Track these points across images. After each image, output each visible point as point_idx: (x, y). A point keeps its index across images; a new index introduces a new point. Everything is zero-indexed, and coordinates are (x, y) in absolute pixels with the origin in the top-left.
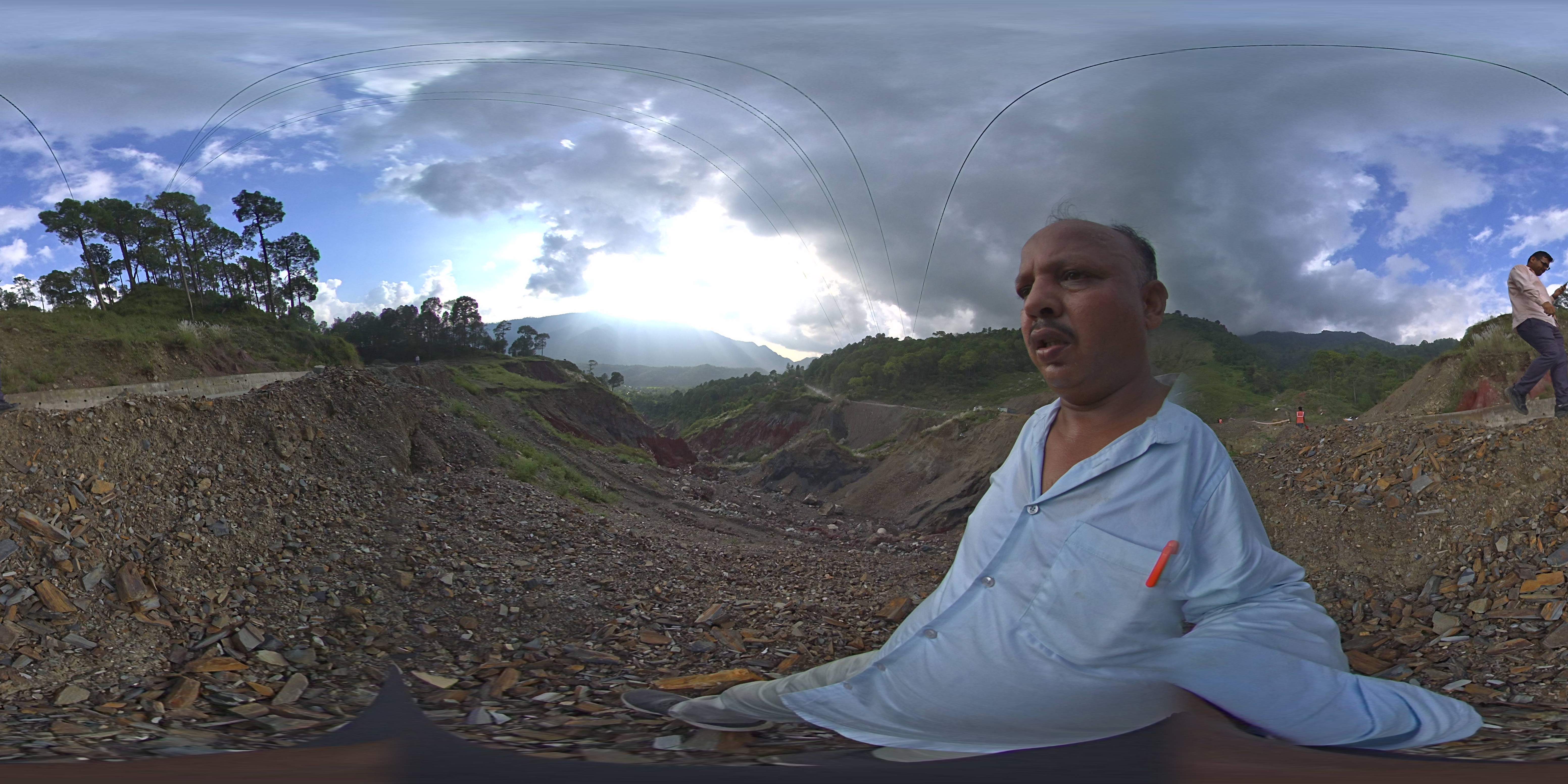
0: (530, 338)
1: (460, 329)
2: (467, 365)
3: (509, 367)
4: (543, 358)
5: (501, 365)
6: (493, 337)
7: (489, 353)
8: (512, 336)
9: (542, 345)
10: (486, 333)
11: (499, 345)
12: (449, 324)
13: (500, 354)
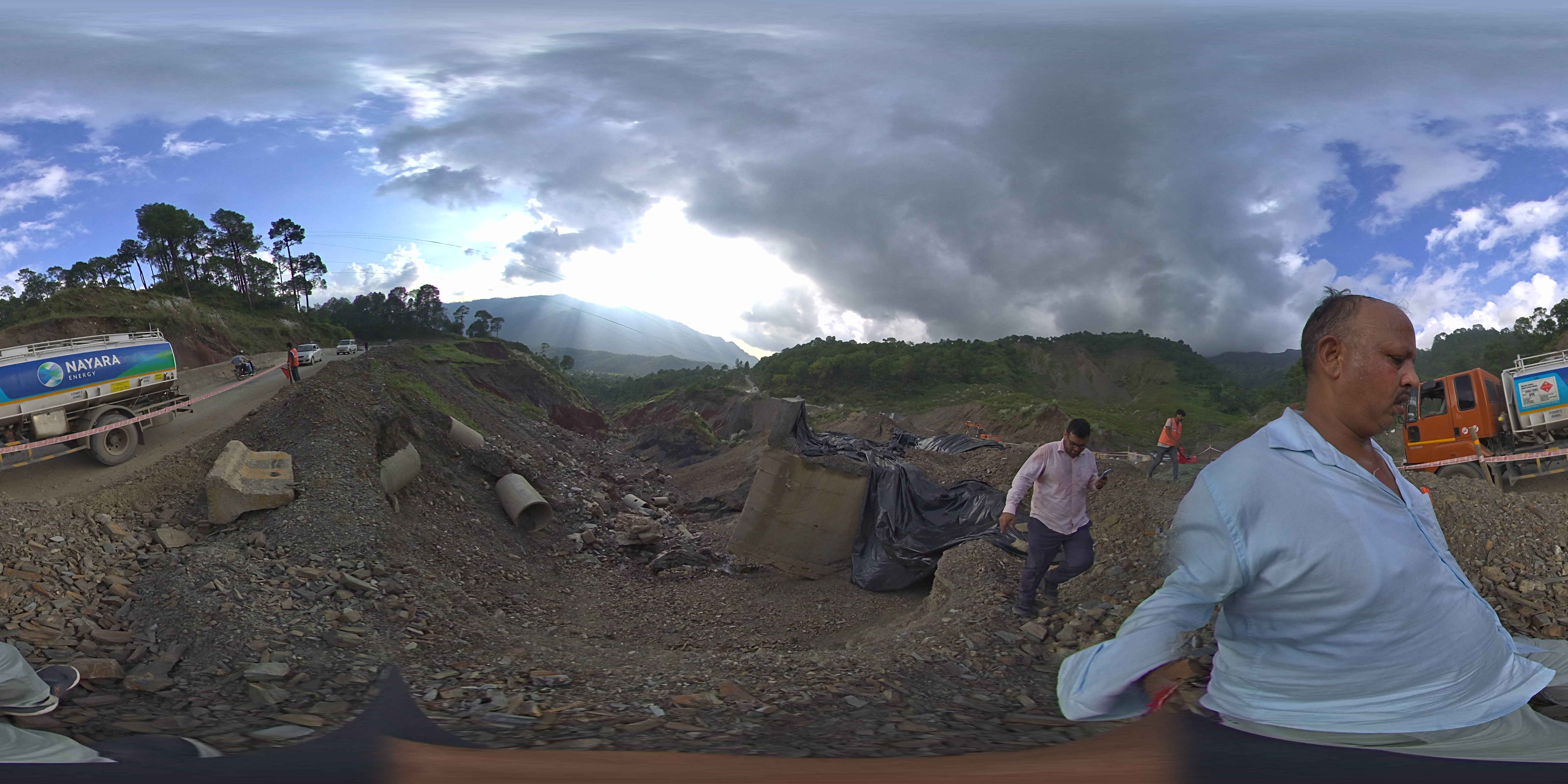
0: (486, 322)
1: (422, 313)
2: (426, 343)
3: (462, 346)
4: (497, 339)
5: (457, 346)
6: (452, 320)
7: (448, 334)
8: (469, 320)
9: (496, 328)
10: (445, 314)
11: (457, 328)
12: (413, 308)
13: (457, 335)
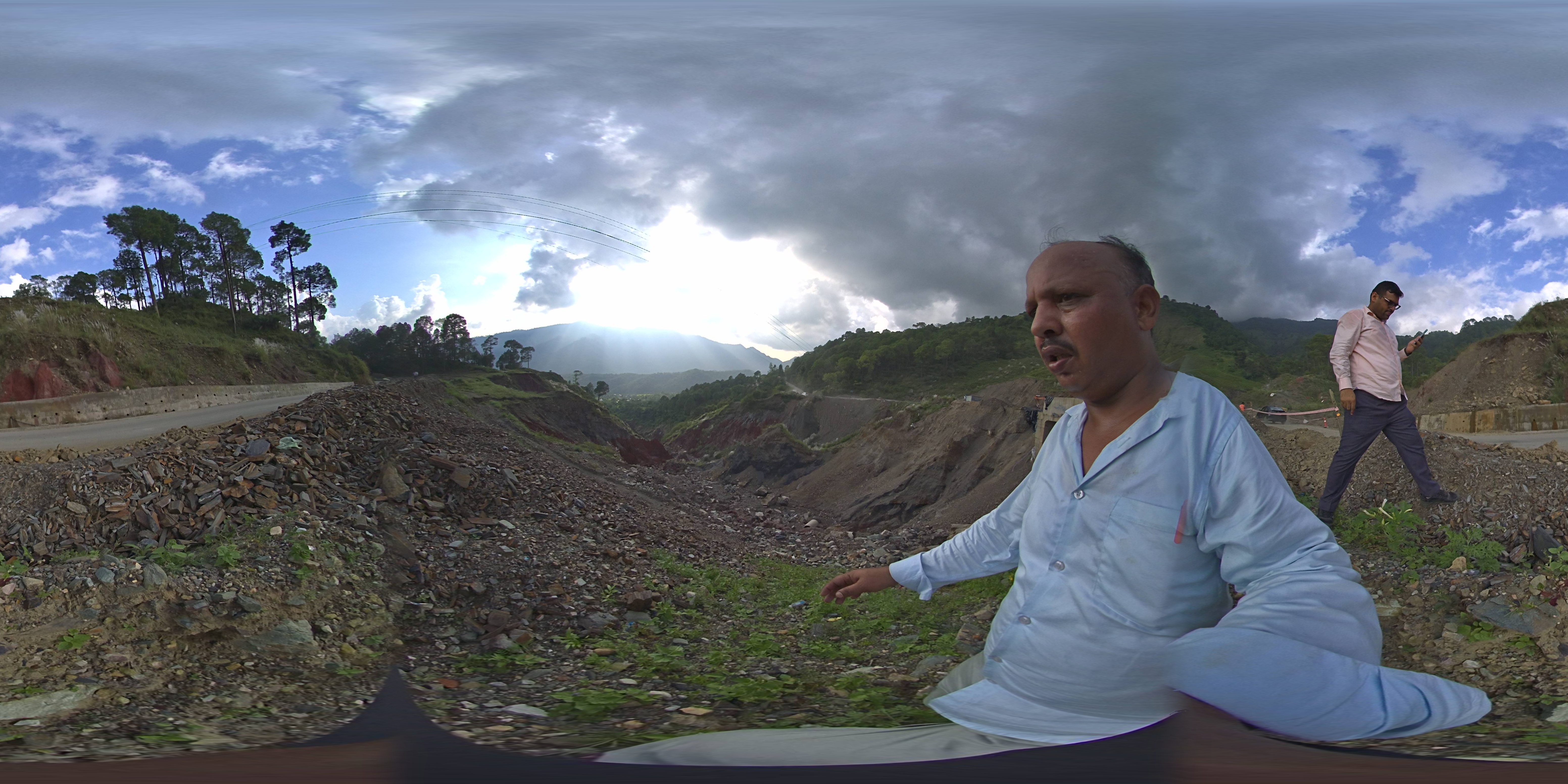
0: (516, 352)
1: (449, 345)
2: (457, 379)
3: (496, 379)
4: (529, 370)
5: (488, 378)
6: (481, 352)
7: (477, 366)
8: (499, 350)
9: (527, 358)
10: (474, 348)
11: (487, 359)
12: (440, 340)
13: (488, 368)
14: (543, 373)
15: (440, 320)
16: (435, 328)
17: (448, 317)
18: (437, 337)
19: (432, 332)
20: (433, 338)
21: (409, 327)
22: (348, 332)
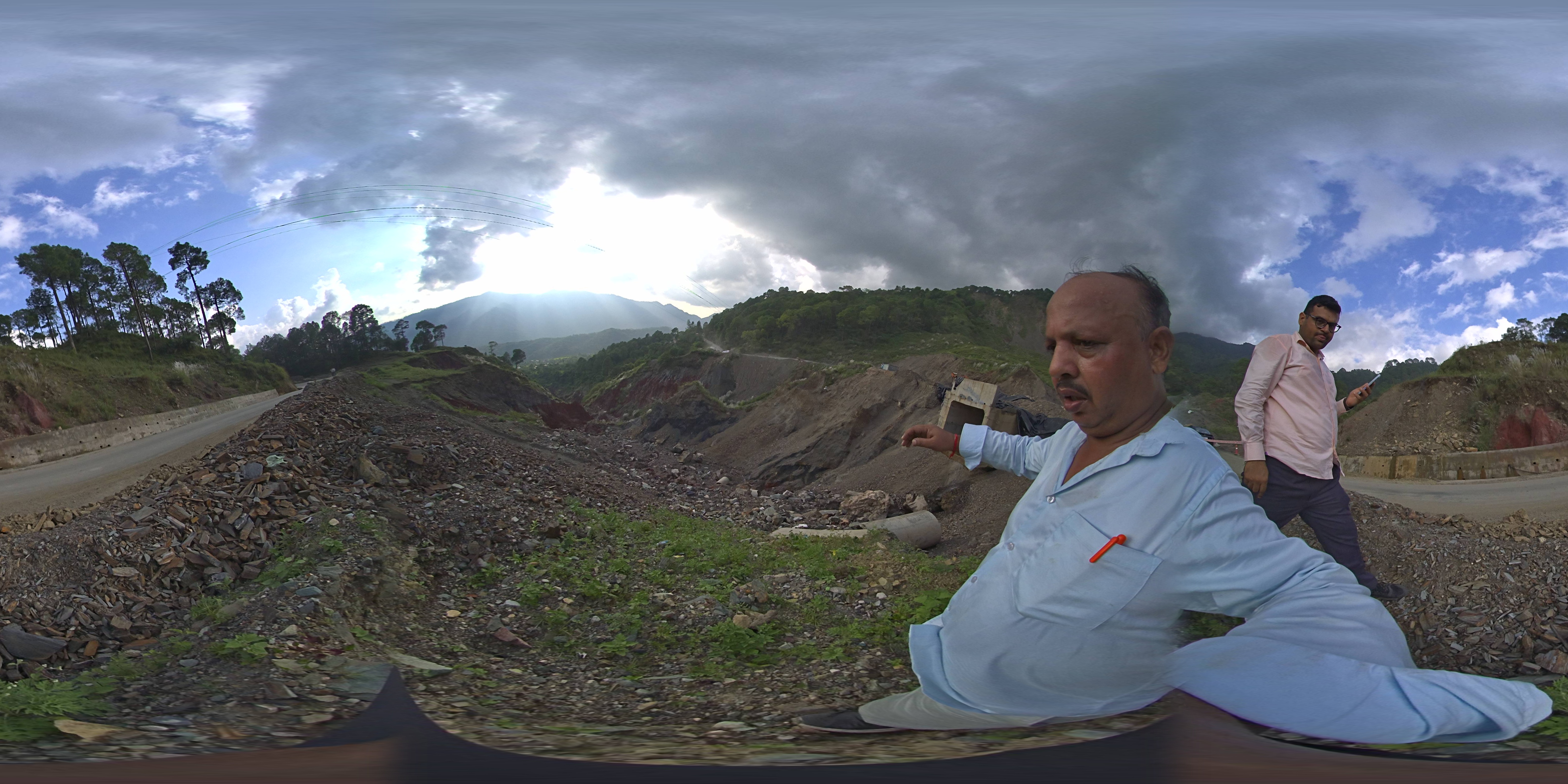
0: (428, 332)
1: (360, 335)
2: (374, 367)
3: (416, 363)
4: (444, 348)
5: (407, 362)
6: (394, 338)
7: (393, 352)
8: (411, 334)
9: (441, 336)
10: (385, 335)
11: (401, 344)
12: (350, 333)
13: (403, 352)
14: (459, 349)
15: (346, 313)
16: (342, 321)
17: (354, 309)
18: (346, 330)
19: (341, 326)
20: (342, 332)
21: (317, 325)
22: (259, 340)
